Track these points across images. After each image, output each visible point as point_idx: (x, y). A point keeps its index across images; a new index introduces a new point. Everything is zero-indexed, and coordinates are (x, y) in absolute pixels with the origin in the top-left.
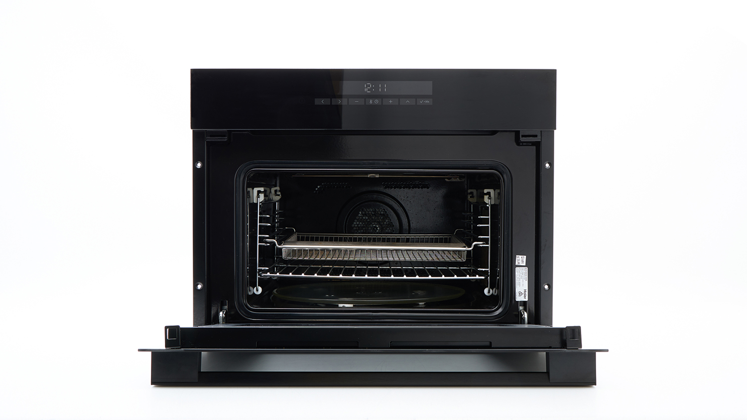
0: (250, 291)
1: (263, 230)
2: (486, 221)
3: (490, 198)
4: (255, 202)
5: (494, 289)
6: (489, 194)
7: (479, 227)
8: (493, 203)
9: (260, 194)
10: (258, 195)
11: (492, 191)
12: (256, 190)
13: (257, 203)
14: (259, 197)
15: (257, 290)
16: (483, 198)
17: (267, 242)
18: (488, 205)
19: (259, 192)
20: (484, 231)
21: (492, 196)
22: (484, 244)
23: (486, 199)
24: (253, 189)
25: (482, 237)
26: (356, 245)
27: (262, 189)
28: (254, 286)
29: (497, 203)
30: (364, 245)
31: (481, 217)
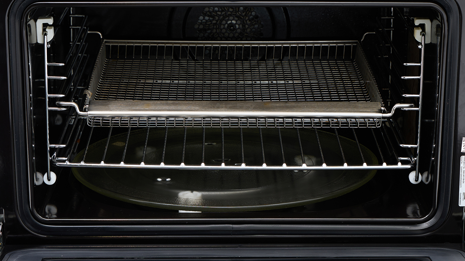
0: (37, 179)
1: (55, 87)
2: (415, 71)
3: (423, 34)
4: (40, 41)
5: (425, 174)
6: (422, 26)
7: (404, 80)
8: (428, 41)
9: (47, 30)
10: (44, 30)
11: (427, 23)
12: (40, 22)
13: (43, 45)
14: (46, 34)
15: (49, 179)
16: (413, 33)
17: (60, 106)
18: (420, 47)
19: (45, 26)
20: (413, 86)
21: (426, 30)
22: (411, 107)
23: (417, 35)
24: (36, 21)
25: (408, 95)
26: (205, 110)
27: (50, 21)
28: (44, 171)
29: (434, 42)
30: (218, 108)
31: (408, 64)
